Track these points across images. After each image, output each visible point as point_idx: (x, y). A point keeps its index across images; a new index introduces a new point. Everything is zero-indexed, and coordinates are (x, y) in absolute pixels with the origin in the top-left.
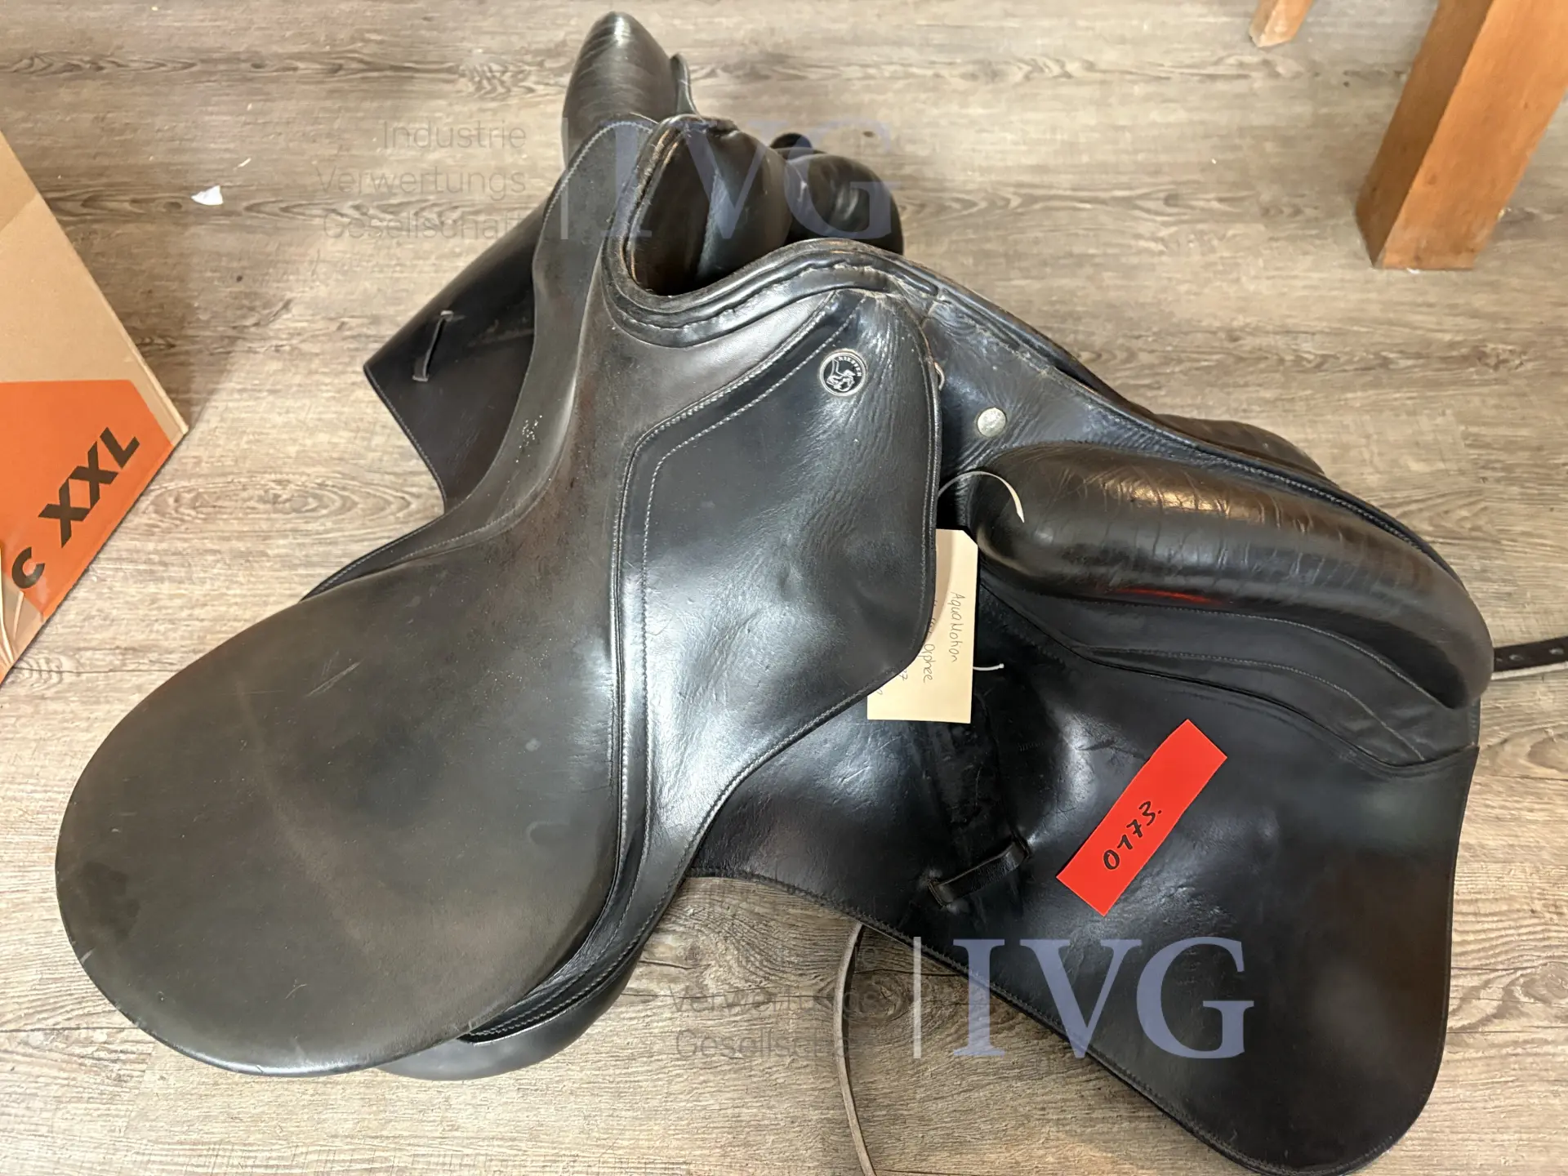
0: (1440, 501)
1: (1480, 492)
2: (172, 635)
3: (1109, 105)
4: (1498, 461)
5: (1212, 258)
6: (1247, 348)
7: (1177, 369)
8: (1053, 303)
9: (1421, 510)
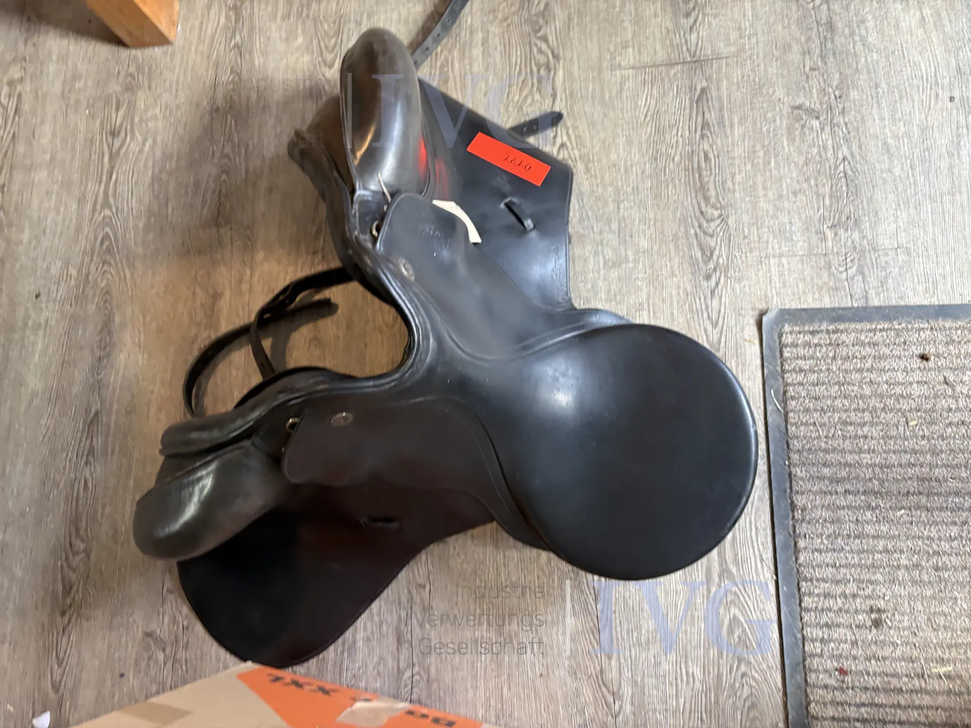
0: (319, 34)
1: (315, 20)
2: (389, 620)
3: (32, 164)
4: (298, 11)
5: (160, 117)
6: (224, 105)
7: (235, 135)
8: (186, 193)
9: (324, 41)
